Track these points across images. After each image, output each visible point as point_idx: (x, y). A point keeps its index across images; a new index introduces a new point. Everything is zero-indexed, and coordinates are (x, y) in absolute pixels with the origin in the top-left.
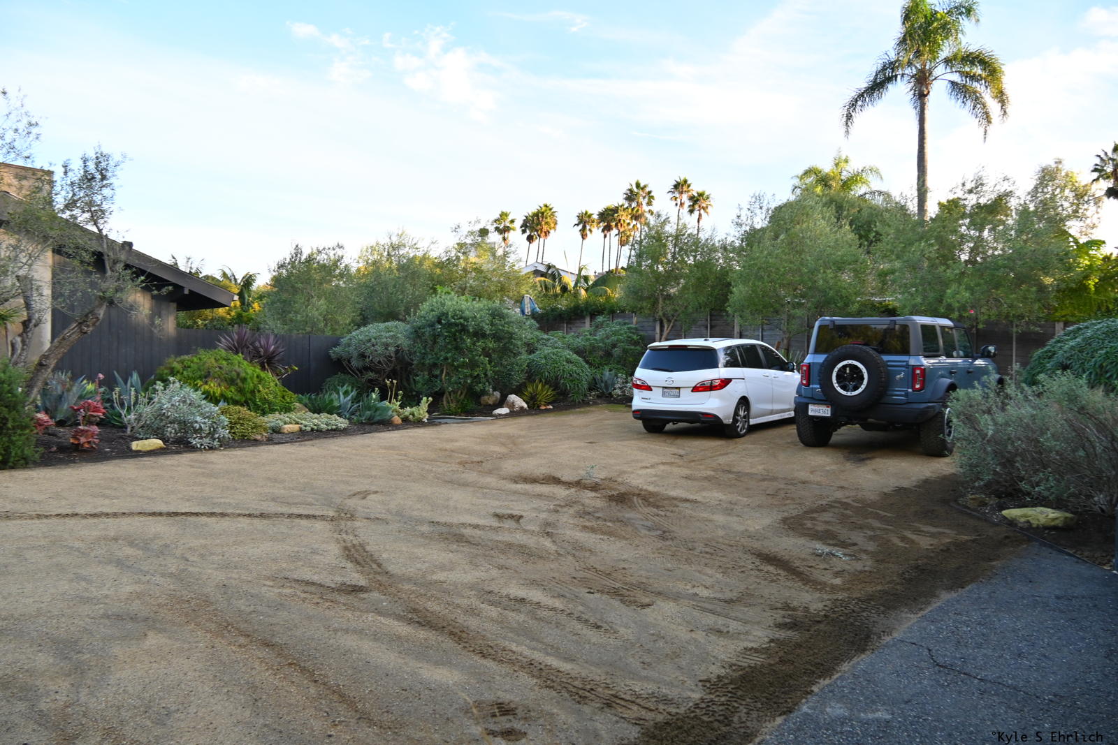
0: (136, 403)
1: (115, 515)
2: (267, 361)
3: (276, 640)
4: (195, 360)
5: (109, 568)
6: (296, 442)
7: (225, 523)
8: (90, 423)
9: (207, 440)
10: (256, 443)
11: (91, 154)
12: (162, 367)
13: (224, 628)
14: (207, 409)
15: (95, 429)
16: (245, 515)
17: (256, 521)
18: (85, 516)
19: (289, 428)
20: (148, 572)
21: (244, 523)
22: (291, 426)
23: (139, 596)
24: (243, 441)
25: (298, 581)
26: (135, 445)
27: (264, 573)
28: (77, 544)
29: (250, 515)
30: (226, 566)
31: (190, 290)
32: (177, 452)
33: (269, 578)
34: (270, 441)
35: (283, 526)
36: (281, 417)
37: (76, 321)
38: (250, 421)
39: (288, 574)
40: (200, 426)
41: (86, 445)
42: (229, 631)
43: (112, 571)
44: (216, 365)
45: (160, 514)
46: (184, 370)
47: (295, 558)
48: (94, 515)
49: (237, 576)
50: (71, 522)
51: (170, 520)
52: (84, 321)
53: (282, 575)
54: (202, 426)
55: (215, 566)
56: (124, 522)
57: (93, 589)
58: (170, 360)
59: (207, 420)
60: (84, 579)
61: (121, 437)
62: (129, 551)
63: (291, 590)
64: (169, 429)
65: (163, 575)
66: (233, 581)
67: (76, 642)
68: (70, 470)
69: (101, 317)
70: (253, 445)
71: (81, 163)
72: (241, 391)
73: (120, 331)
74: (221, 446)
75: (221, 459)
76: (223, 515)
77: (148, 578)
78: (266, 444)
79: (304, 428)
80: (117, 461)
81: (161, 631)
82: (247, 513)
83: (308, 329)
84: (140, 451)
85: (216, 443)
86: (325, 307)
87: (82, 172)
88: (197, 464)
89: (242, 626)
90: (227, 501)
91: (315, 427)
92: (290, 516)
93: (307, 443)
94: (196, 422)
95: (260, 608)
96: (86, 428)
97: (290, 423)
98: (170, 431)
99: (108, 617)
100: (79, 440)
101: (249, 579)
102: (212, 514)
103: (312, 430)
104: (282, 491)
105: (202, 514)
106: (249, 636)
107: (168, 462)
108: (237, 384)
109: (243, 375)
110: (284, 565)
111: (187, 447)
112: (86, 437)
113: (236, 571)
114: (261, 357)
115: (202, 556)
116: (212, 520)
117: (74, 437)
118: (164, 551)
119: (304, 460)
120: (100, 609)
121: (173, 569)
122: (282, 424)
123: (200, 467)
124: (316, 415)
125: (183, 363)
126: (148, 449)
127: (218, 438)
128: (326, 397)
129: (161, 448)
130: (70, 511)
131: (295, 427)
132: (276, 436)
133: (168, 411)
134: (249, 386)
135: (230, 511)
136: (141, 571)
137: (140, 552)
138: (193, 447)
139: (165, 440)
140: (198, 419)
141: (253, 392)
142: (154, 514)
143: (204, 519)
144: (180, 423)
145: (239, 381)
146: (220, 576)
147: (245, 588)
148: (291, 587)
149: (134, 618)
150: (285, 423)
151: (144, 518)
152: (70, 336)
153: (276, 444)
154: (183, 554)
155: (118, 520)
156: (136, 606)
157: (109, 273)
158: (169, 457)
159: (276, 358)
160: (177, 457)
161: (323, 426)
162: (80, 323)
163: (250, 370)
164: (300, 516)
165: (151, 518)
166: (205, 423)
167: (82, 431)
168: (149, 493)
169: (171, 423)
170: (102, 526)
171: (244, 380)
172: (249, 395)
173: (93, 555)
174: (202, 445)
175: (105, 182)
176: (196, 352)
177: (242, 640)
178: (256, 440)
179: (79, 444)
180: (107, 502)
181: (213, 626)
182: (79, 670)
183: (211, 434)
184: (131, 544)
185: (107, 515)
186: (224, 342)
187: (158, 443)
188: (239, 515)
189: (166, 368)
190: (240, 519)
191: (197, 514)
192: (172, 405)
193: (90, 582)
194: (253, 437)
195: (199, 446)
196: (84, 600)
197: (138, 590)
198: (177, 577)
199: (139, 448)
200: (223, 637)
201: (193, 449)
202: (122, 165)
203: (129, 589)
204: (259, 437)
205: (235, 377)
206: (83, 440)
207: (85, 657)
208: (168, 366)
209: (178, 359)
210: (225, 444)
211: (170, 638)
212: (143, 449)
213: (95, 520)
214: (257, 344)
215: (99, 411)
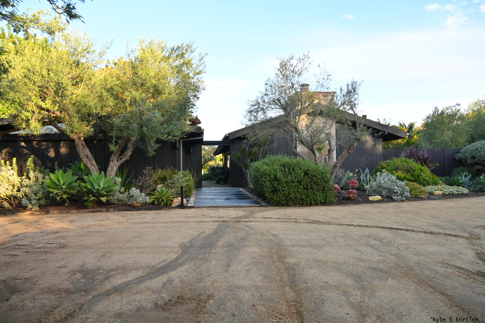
0: (370, 181)
1: (367, 226)
2: (424, 162)
3: (447, 293)
4: (392, 162)
5: (368, 248)
6: (442, 199)
7: (414, 235)
8: (353, 189)
9: (400, 197)
10: (422, 199)
11: (350, 83)
12: (378, 166)
13: (421, 282)
14: (400, 184)
15: (355, 191)
16: (423, 232)
17: (428, 235)
18: (356, 226)
19: (437, 192)
20: (384, 252)
21: (423, 235)
22: (438, 192)
23: (382, 262)
24: (416, 198)
25: (454, 266)
26: (371, 198)
27: (436, 260)
28: (355, 237)
29: (425, 232)
30: (418, 254)
31: (388, 133)
32: (387, 202)
33: (439, 263)
34: (428, 199)
35: (442, 239)
36: (433, 187)
37: (347, 148)
38: (418, 189)
39: (449, 262)
40: (397, 191)
41: (352, 198)
42: (424, 284)
43: (369, 250)
44: (401, 164)
45: (385, 228)
46: (387, 167)
47: (451, 255)
48: (359, 226)
49: (424, 260)
50: (351, 228)
51: (389, 231)
52: (350, 148)
53: (445, 262)
54: (398, 191)
55: (413, 253)
56: (371, 230)
57: (364, 256)
58: (381, 163)
59: (399, 188)
60: (360, 251)
61: (364, 195)
62: (375, 242)
63: (451, 270)
64: (384, 192)
65: (390, 254)
66: (422, 262)
67: (360, 276)
68: (347, 207)
69: (356, 146)
70: (420, 200)
71: (346, 87)
72: (413, 175)
73: (361, 152)
74: (406, 200)
75: (408, 206)
76: (412, 231)
77: (384, 254)
78: (427, 200)
79: (445, 193)
80: (364, 204)
81: (393, 278)
82: (423, 231)
83: (443, 146)
84: (372, 201)
85: (404, 198)
86: (452, 135)
87: (347, 90)
88: (396, 207)
89: (430, 283)
90: (413, 225)
91: (451, 193)
92: (445, 234)
93: (447, 200)
94: (395, 189)
95: (437, 276)
96: (352, 191)
97: (438, 190)
98: (384, 193)
99: (371, 269)
100: (350, 195)
101: (430, 262)
102: (407, 230)
103: (449, 194)
104: (439, 222)
105: (403, 230)
106: (433, 288)
107: (384, 206)
108: (411, 173)
109: (413, 168)
110: (446, 258)
111: (391, 200)
112: (352, 194)
113: (422, 257)
114: (421, 160)
115: (406, 248)
116: (407, 233)
117: (348, 194)
118: (389, 244)
119: (448, 208)
120: (367, 264)
121: (394, 252)
122: (434, 190)
123: (398, 209)
124: (451, 187)
125: (386, 164)
126: (376, 200)
127: (405, 196)
128: (455, 178)
129: (381, 200)
130: (350, 223)
131: (441, 192)
132: (431, 196)
133: (383, 184)
134: (417, 173)
135: (415, 229)
136: (381, 251)
137: (379, 243)
138: (394, 200)
139: (382, 197)
140: (396, 188)
141: (418, 176)
142: (382, 227)
143: (404, 232)
144: (388, 189)
145: (411, 171)
146: (416, 258)
147: (428, 266)
148: (451, 269)
149: (381, 271)
150: (435, 191)
151: (379, 229)
152: (344, 155)
153: (432, 200)
154: (397, 246)
155: (368, 229)
156: (381, 266)
157: (358, 129)
158: (384, 204)
159: (428, 160)
160: (388, 204)
161: (455, 192)
162: (348, 149)
163: (416, 166)
164: (450, 235)
165: (381, 229)
166: (399, 190)
167: (351, 192)
168: (379, 219)
169: (384, 189)
170: (363, 230)
171: (414, 171)
172: (416, 177)
173: (361, 242)
174: (398, 199)
175: (355, 92)
176: (391, 159)
177: (430, 289)
178: (422, 198)
179: (350, 197)
180: (363, 221)
181: (416, 280)
182: (363, 288)
183: (402, 195)
184: (375, 239)
185: (364, 226)
186: (403, 154)
187: (379, 198)
188: (420, 232)
189: (380, 166)
190: (421, 233)
191: (401, 229)
192: (385, 182)
193: (362, 253)
194: (420, 196)
195: (396, 199)
196: (361, 260)
197: (381, 259)
198: (397, 256)
199: (372, 199)
200: (421, 286)
201: (394, 201)
202: (362, 85)
203: (378, 258)
204: (423, 197)
205: (410, 169)
206: (351, 195)
207: (365, 283)
208: (381, 165)
209: (385, 162)
210: (408, 199)
211: (398, 282)
212: (374, 200)
213: (360, 228)
214: (419, 154)
215: (356, 184)
